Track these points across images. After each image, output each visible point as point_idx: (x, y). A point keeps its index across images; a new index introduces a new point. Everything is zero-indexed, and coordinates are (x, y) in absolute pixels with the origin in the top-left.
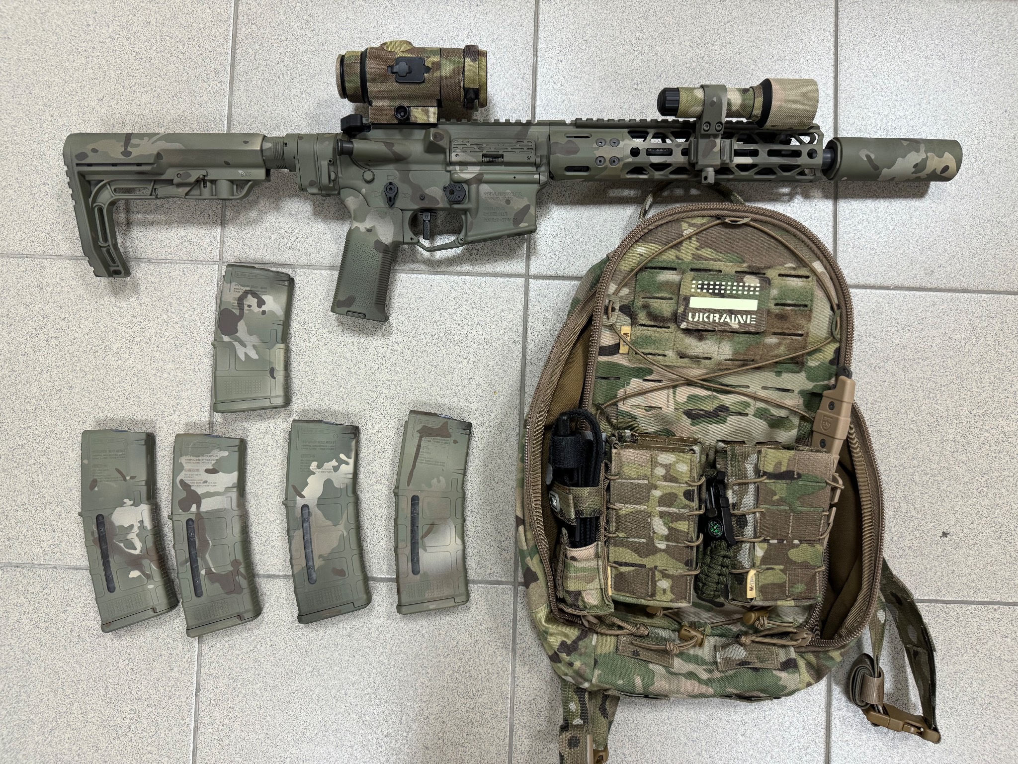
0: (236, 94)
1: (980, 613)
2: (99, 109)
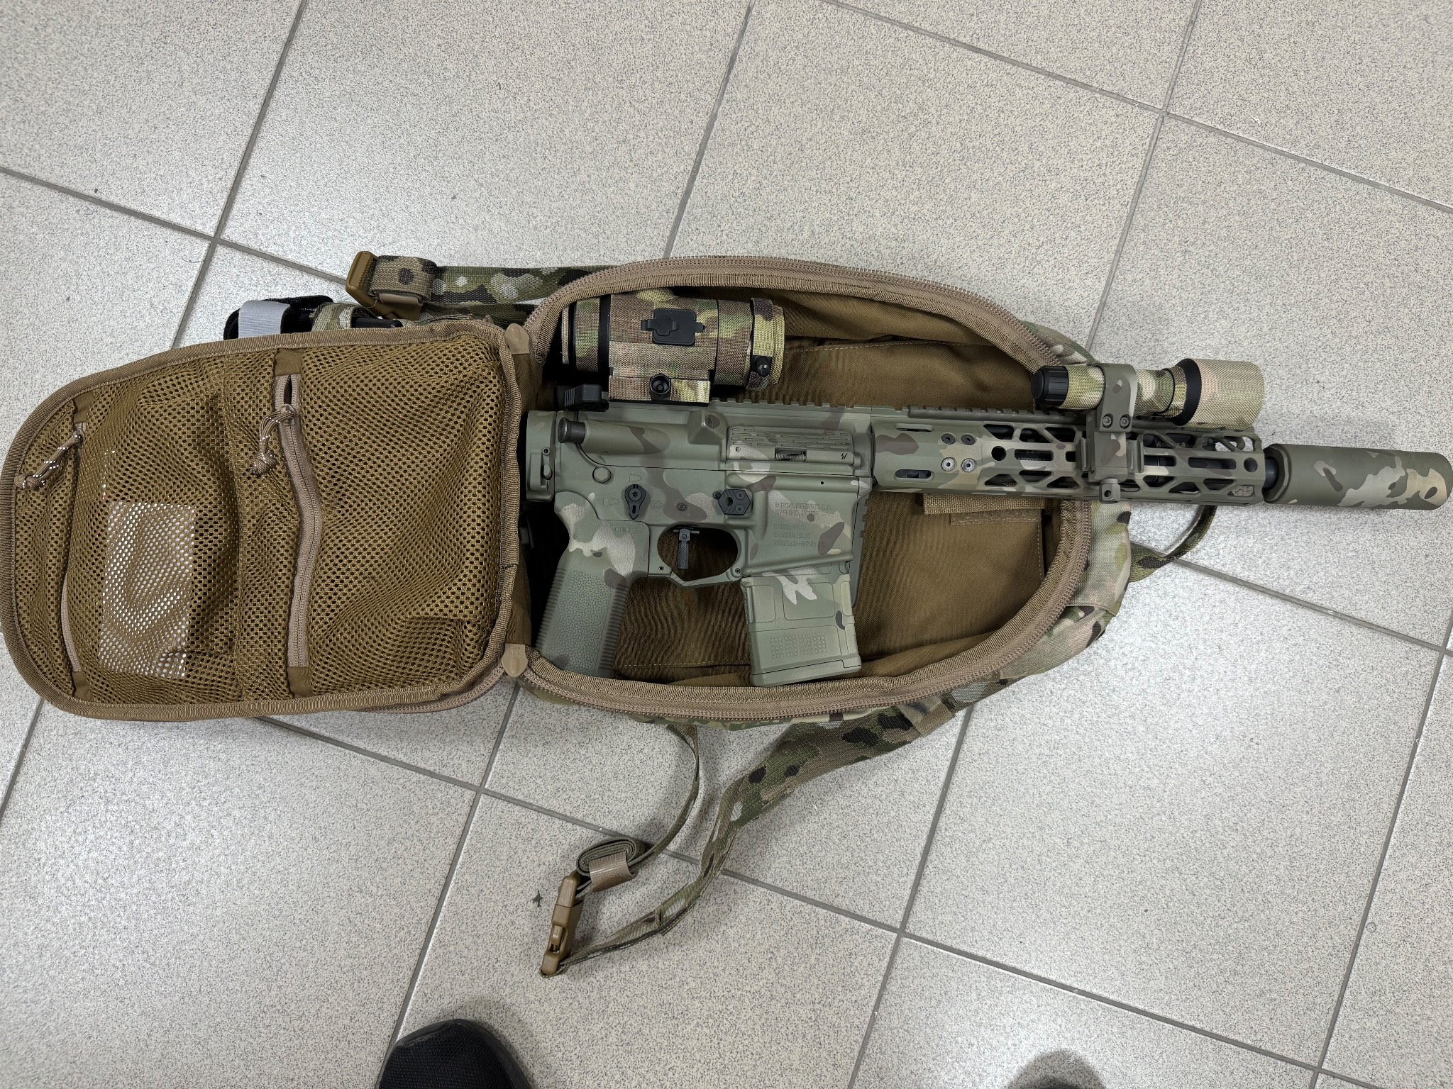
0: (1388, 197)
1: (395, 992)
2: (1414, 13)
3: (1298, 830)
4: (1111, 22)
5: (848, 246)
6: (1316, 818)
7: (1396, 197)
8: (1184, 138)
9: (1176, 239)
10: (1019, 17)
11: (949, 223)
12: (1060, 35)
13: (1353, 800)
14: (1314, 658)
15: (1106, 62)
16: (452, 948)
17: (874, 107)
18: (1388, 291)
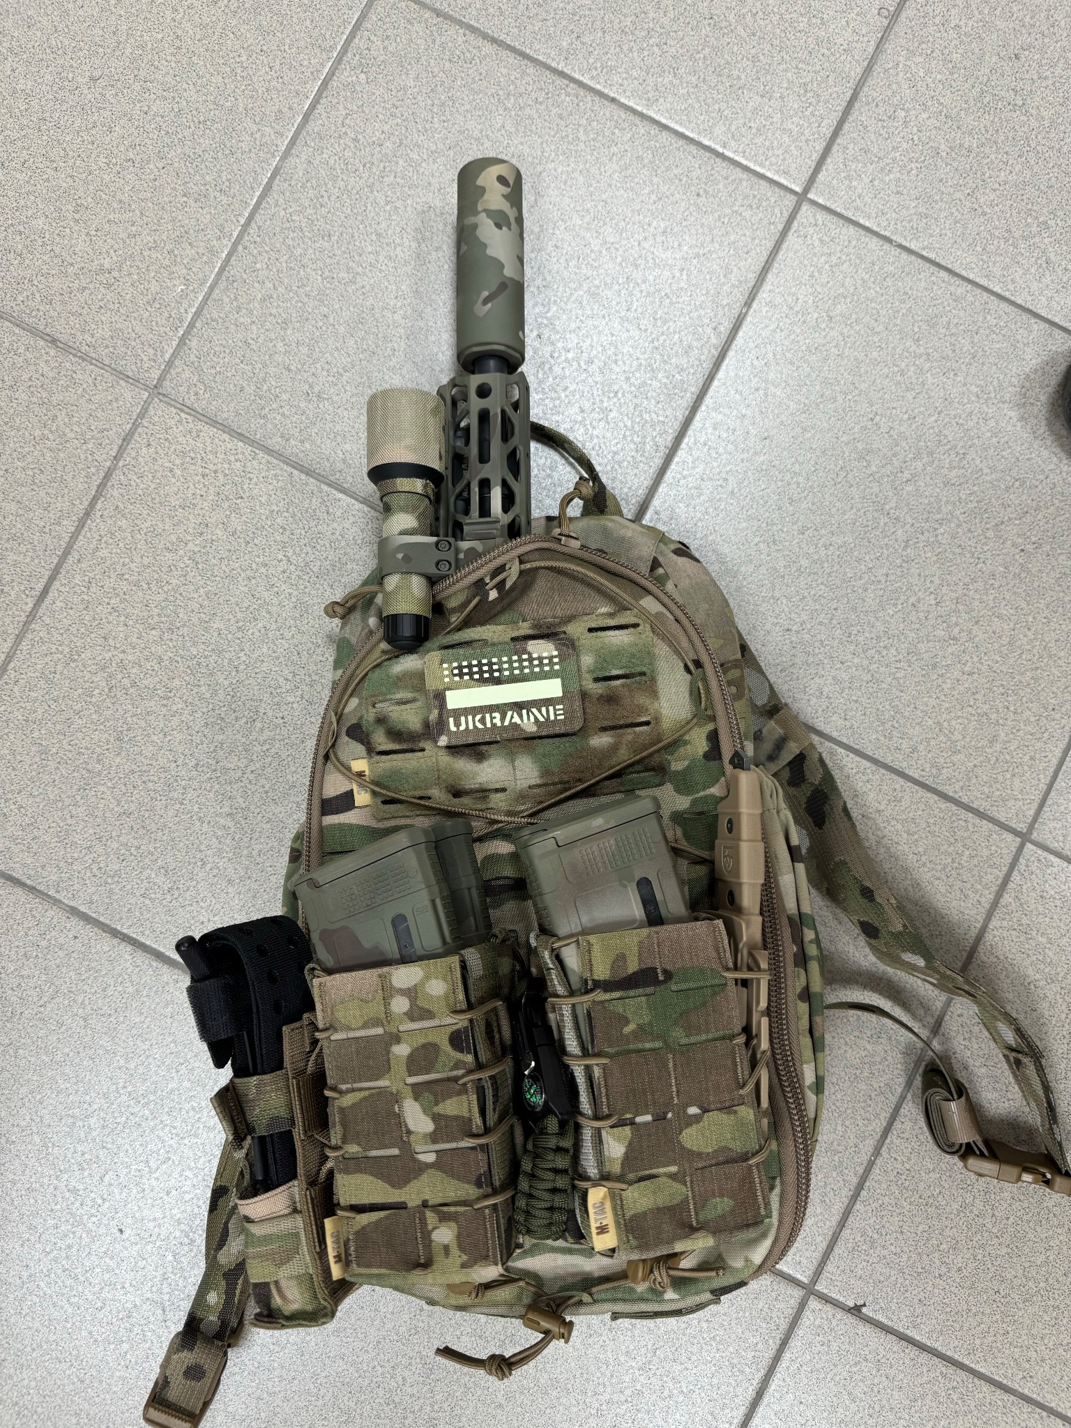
0: (292, 161)
1: (1017, 1412)
2: (86, 92)
3: (974, 389)
4: (38, 433)
5: (252, 777)
6: (963, 367)
7: (293, 151)
8: (187, 374)
9: (302, 405)
10: (14, 538)
11: (244, 658)
12: (42, 494)
13: (949, 323)
14: (792, 337)
15: (84, 448)
16: (978, 1342)
17: (92, 723)
18: (399, 180)
